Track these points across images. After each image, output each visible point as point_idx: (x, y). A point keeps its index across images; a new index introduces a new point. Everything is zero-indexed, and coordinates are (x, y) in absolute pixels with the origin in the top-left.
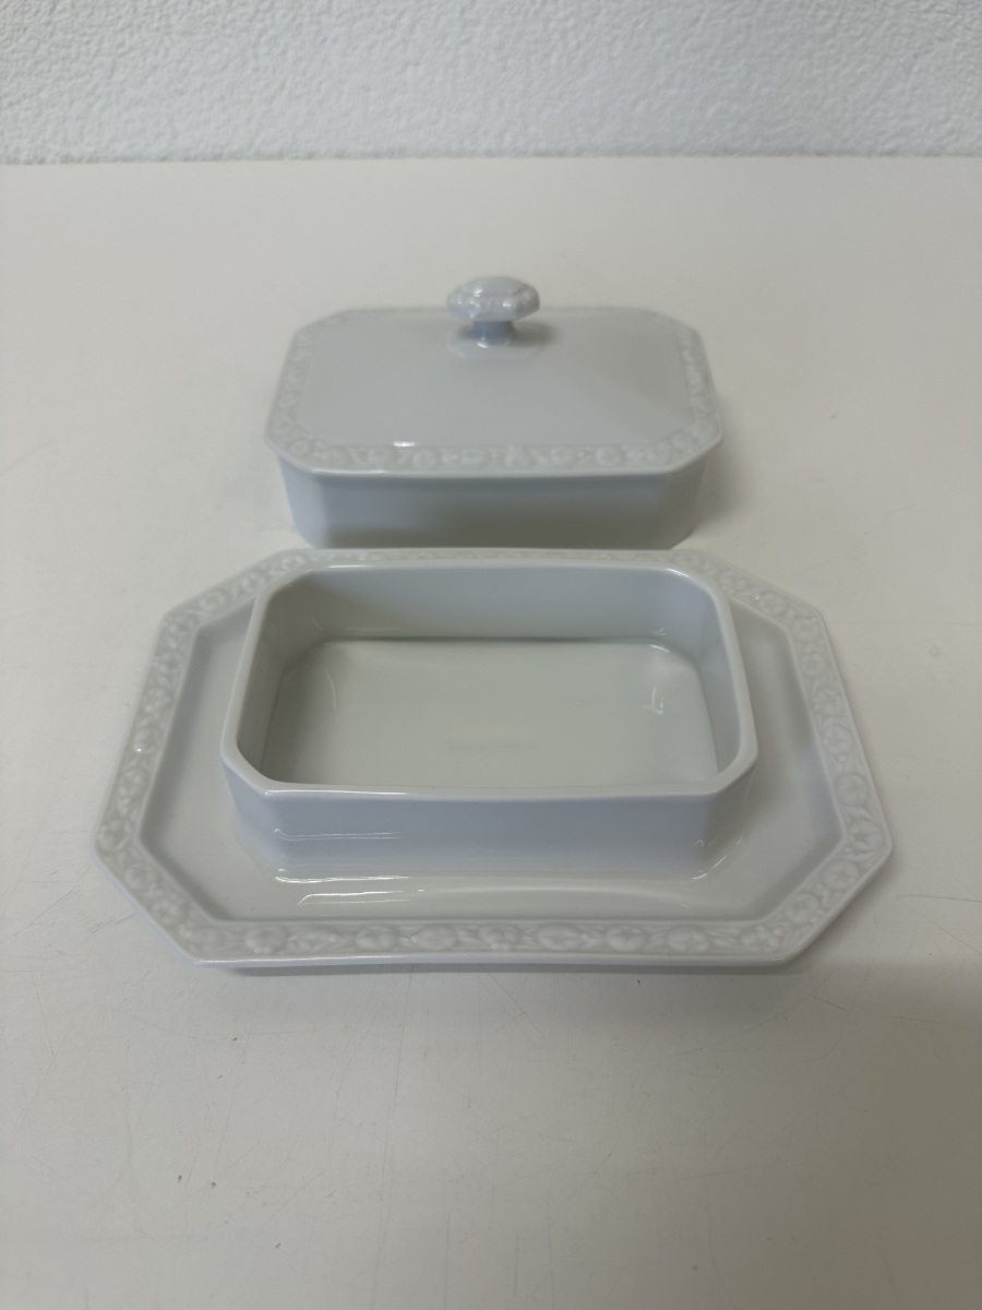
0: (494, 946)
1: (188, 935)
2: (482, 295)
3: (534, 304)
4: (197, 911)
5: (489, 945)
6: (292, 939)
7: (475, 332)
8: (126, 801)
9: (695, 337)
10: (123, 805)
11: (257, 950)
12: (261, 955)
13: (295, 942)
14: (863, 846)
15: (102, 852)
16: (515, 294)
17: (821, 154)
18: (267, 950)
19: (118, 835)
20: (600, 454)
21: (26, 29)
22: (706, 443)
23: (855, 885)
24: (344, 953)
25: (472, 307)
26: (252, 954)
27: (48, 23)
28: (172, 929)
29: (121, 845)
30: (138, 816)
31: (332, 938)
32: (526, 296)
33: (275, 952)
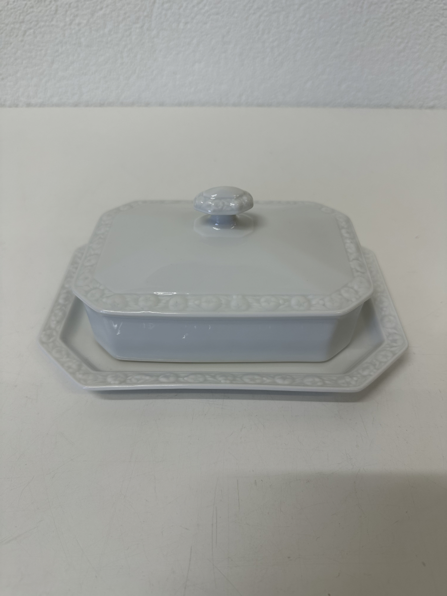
0: (222, 381)
1: (80, 376)
2: (216, 198)
3: (250, 205)
4: (85, 367)
5: (220, 381)
6: (129, 378)
7: (210, 221)
8: (55, 322)
9: (348, 220)
10: (53, 324)
11: (112, 382)
12: (115, 384)
13: (130, 379)
14: (395, 344)
15: (42, 343)
16: (237, 198)
17: (397, 107)
18: (117, 382)
19: (50, 336)
20: (294, 301)
21: (11, 44)
22: (364, 294)
23: (391, 360)
24: (153, 383)
25: (210, 205)
26: (110, 384)
27: (22, 41)
28: (73, 374)
29: (51, 340)
30: (60, 328)
31: (147, 378)
32: (245, 199)
33: (120, 383)
